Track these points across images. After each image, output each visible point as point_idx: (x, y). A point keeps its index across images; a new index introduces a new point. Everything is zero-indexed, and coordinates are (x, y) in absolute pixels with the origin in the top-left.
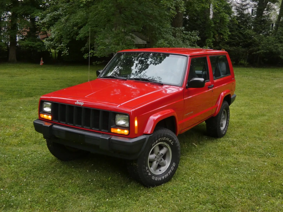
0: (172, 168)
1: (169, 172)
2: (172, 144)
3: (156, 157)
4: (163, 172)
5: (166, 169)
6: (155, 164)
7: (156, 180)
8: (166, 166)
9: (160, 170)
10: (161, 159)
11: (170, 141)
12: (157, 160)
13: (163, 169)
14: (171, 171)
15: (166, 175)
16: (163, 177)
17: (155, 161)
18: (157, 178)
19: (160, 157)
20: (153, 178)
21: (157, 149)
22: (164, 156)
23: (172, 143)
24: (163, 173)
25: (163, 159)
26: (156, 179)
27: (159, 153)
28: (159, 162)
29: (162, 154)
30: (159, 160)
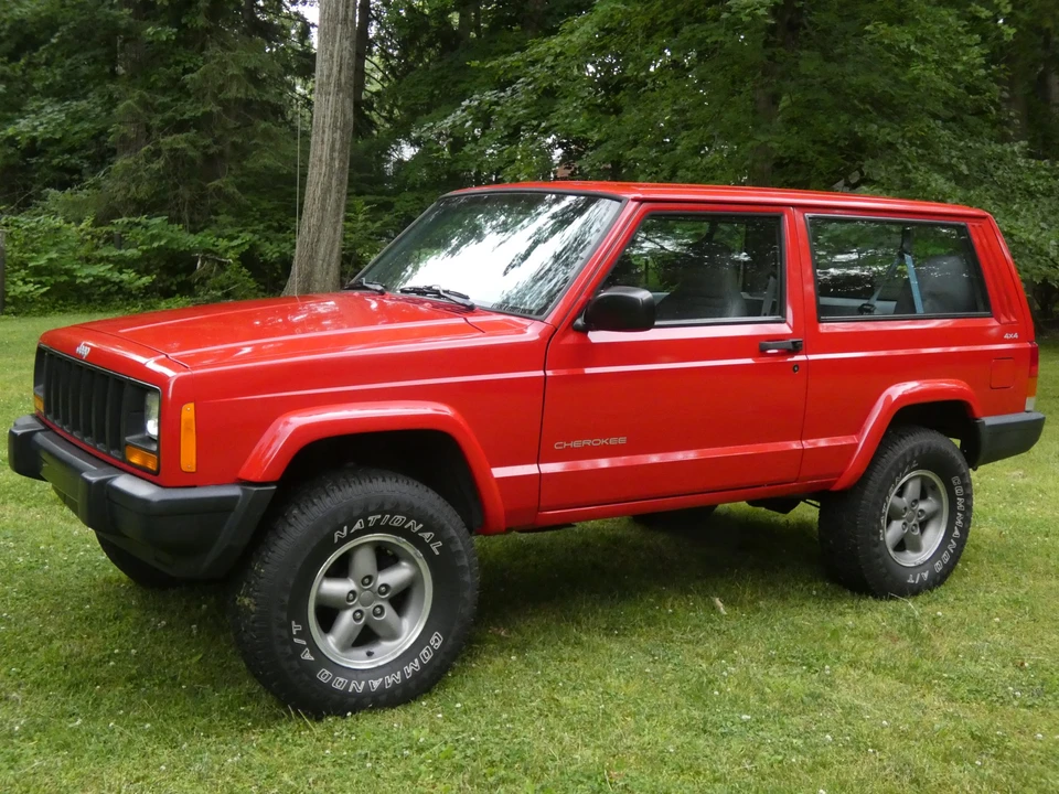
0: (426, 655)
1: (409, 669)
2: (437, 553)
3: (352, 592)
4: (381, 663)
5: (398, 654)
6: (346, 619)
7: (338, 687)
8: (400, 640)
9: (370, 654)
10: (381, 607)
11: (427, 536)
12: (360, 608)
13: (387, 652)
14: (417, 664)
15: (391, 679)
16: (376, 684)
17: (349, 607)
18: (341, 680)
19: (377, 599)
20: (324, 675)
21: (364, 562)
22: (400, 599)
23: (434, 548)
24: (379, 667)
25: (389, 611)
26: (339, 683)
27: (370, 578)
28: (368, 618)
29: (385, 585)
30: (371, 608)
